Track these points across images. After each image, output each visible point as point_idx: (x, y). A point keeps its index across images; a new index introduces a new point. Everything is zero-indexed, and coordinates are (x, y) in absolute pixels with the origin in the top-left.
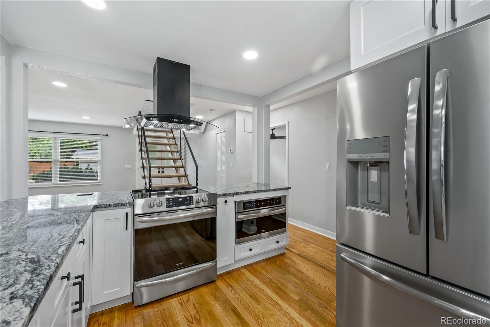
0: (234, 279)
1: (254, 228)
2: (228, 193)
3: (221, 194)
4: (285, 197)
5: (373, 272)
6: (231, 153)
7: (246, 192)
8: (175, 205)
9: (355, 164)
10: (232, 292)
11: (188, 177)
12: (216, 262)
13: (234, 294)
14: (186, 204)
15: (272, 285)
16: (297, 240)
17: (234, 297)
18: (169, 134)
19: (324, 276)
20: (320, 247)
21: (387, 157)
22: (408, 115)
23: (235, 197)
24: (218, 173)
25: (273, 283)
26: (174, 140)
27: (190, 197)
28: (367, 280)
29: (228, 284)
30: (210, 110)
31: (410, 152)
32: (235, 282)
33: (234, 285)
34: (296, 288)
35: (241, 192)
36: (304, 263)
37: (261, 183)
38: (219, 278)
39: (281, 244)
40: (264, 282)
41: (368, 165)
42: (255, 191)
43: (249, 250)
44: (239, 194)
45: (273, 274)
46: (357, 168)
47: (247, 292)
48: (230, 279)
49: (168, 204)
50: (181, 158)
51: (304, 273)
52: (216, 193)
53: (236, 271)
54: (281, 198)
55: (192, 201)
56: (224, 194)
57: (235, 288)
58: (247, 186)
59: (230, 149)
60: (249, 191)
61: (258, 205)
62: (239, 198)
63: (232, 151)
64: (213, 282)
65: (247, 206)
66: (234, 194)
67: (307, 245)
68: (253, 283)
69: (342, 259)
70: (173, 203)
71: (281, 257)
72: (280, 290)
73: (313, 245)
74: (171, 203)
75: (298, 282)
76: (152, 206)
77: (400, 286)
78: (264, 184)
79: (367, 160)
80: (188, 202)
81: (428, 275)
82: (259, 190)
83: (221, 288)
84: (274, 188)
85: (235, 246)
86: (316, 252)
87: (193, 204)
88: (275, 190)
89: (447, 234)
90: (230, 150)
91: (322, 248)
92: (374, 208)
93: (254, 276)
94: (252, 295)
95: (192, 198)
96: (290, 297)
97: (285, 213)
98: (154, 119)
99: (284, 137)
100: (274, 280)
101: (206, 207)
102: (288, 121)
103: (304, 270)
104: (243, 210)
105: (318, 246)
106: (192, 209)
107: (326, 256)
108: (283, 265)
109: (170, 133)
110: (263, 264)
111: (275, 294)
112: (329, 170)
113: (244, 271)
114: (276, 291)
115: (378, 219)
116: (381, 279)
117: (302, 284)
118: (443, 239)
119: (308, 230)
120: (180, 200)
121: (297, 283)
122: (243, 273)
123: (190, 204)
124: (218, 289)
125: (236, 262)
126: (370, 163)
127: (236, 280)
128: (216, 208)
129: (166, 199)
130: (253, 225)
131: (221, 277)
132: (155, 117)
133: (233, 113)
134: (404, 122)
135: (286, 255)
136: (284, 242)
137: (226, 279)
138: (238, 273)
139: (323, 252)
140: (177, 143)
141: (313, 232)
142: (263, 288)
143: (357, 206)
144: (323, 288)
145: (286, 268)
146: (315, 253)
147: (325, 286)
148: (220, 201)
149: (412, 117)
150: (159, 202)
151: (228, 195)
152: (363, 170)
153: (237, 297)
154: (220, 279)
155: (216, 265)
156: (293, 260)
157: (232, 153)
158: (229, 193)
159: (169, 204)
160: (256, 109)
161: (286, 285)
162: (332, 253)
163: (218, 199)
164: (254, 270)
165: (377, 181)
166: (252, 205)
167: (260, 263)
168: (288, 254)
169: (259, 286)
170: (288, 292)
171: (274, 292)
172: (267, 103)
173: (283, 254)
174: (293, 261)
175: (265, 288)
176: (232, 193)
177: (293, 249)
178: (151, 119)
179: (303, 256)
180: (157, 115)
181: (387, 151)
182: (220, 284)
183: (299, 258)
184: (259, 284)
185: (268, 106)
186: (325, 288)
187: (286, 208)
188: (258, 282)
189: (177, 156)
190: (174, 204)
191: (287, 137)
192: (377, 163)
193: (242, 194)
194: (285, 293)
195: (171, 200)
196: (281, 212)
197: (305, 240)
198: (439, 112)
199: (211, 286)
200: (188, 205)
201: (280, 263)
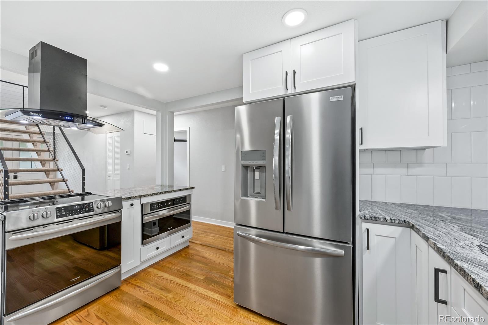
0: (141, 280)
1: (157, 229)
2: (134, 196)
3: (127, 198)
4: (190, 195)
5: (257, 238)
6: (127, 154)
7: (153, 194)
8: (69, 214)
9: (246, 167)
10: (140, 291)
11: (67, 182)
12: (121, 268)
13: (143, 292)
14: (84, 212)
15: (180, 274)
16: (199, 233)
17: (145, 295)
18: (31, 128)
19: (223, 256)
20: (218, 235)
21: (264, 163)
22: (275, 136)
23: (141, 199)
24: (109, 176)
25: (181, 272)
26: (41, 136)
27: (89, 204)
28: (252, 245)
29: (134, 286)
30: (101, 106)
31: (276, 159)
32: (142, 282)
33: (144, 285)
34: (201, 270)
35: (148, 194)
36: (206, 250)
37: (165, 184)
38: (124, 283)
39: (186, 238)
40: (172, 274)
41: (254, 168)
42: (162, 192)
43: (156, 249)
44: (146, 197)
45: (180, 265)
46: (247, 170)
47: (157, 286)
48: (136, 280)
49: (59, 214)
50: (54, 159)
51: (207, 257)
52: (121, 197)
53: (142, 272)
54: (186, 197)
55: (91, 207)
56: (130, 197)
57: (143, 287)
58: (152, 188)
59: (127, 150)
60: (156, 193)
61: (165, 205)
62: (144, 200)
63: (128, 153)
64: (117, 288)
65: (154, 207)
66: (140, 197)
67: (207, 235)
68: (162, 277)
69: (238, 235)
70: (66, 212)
71: (186, 250)
72: (188, 276)
73: (212, 235)
74: (63, 212)
75: (202, 265)
76: (36, 218)
77: (271, 242)
78: (169, 185)
79: (254, 165)
80: (87, 209)
81: (284, 232)
82: (166, 191)
83: (127, 291)
84: (180, 189)
85: (141, 248)
86: (215, 239)
87: (93, 211)
88: (181, 190)
89: (292, 206)
90: (127, 152)
91: (219, 235)
92: (257, 197)
93: (162, 271)
94: (162, 288)
95: (91, 204)
96: (197, 279)
97: (190, 210)
98: (36, 114)
99: (184, 141)
100: (181, 270)
101: (109, 213)
102: (190, 128)
103: (207, 255)
104: (150, 211)
105: (217, 234)
106: (91, 216)
107: (223, 241)
108: (189, 256)
109: (33, 127)
110: (169, 259)
111: (184, 280)
112: (224, 171)
113: (151, 270)
114: (184, 277)
115: (258, 203)
116: (261, 241)
117: (206, 266)
118: (290, 210)
119: (207, 223)
120: (76, 207)
121: (201, 267)
122: (150, 272)
123: (89, 211)
124: (124, 293)
125: (142, 263)
126: (255, 167)
127: (144, 281)
128: (121, 213)
129: (56, 208)
130: (155, 226)
131: (126, 282)
132: (37, 112)
133: (130, 113)
134: (273, 140)
135: (190, 247)
136: (189, 236)
137: (132, 282)
138: (144, 273)
139: (221, 238)
140: (47, 140)
141: (211, 224)
142: (172, 279)
143: (247, 197)
144: (222, 264)
145: (191, 257)
146: (214, 241)
147: (223, 263)
148: (126, 205)
149: (277, 137)
150: (47, 212)
151: (134, 198)
152: (251, 171)
153: (147, 294)
154: (126, 284)
155: (120, 271)
156: (196, 250)
157: (129, 154)
158: (136, 196)
159: (61, 214)
160: (160, 114)
161: (192, 271)
162: (226, 238)
163: (123, 203)
164: (161, 266)
165: (259, 179)
166: (160, 206)
167: (166, 259)
168: (192, 245)
169: (168, 278)
170: (194, 276)
171: (182, 279)
172: (172, 110)
173: (187, 247)
174: (198, 251)
175: (174, 278)
176: (139, 196)
177: (196, 240)
178: (32, 114)
179: (205, 245)
180: (39, 110)
181: (264, 159)
182: (125, 288)
183: (202, 247)
184: (168, 277)
185: (173, 113)
186: (223, 264)
187: (190, 205)
188: (166, 275)
189: (47, 156)
190: (68, 212)
191: (188, 141)
192: (259, 167)
193: (149, 196)
194: (192, 277)
195: (63, 209)
196: (186, 209)
197: (205, 232)
198: (288, 136)
199: (116, 293)
200: (86, 212)
201: (186, 255)
